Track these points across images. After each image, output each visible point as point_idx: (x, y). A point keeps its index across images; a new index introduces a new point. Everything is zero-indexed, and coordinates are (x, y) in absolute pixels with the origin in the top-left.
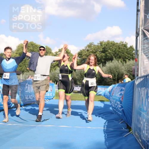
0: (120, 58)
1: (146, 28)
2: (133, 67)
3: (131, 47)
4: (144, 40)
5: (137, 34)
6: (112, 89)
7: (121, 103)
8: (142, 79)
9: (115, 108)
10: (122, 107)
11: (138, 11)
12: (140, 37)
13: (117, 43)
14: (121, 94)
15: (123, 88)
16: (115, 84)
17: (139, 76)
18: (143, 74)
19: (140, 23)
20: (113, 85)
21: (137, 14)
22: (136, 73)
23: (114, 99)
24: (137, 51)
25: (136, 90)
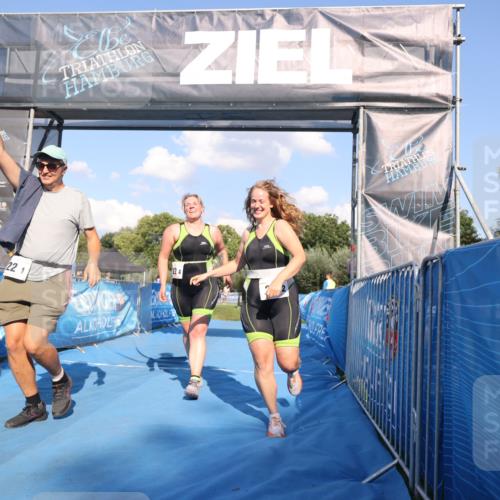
0: (325, 242)
1: (370, 192)
2: (349, 260)
3: (343, 223)
4: (366, 213)
5: (354, 203)
6: (310, 301)
7: (325, 325)
8: (362, 284)
9: (314, 336)
10: (327, 333)
11: (355, 161)
12: (360, 207)
13: (319, 217)
14: (326, 309)
15: (330, 300)
16: (316, 290)
17: (359, 277)
18: (365, 275)
19: (359, 182)
20: (312, 294)
21: (354, 167)
22: (352, 272)
23: (312, 319)
24: (354, 231)
25: (354, 304)
